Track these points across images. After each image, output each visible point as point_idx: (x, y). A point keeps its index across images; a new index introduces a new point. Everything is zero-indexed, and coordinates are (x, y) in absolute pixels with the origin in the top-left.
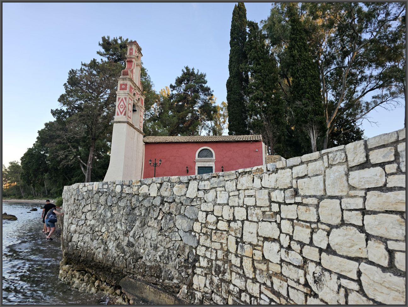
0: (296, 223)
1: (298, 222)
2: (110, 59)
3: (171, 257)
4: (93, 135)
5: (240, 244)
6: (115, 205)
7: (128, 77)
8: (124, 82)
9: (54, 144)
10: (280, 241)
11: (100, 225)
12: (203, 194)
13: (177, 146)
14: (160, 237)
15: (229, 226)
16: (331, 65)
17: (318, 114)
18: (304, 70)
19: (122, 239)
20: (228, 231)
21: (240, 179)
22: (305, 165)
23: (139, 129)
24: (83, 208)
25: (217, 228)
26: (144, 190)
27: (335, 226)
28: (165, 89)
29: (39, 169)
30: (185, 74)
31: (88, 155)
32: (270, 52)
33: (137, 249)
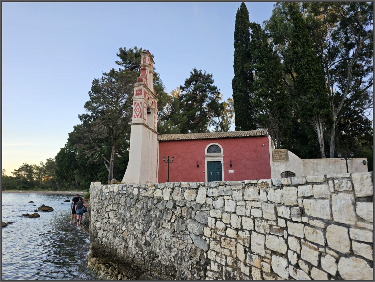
0: (303, 242)
1: (305, 242)
2: (127, 67)
3: (184, 258)
4: (114, 135)
5: (249, 253)
6: (133, 206)
7: (143, 83)
8: (139, 88)
9: (82, 144)
10: (288, 257)
11: (121, 224)
12: (212, 201)
13: (187, 143)
14: (174, 239)
15: (237, 234)
16: (335, 58)
17: (324, 108)
18: (308, 66)
19: (140, 238)
20: (237, 239)
21: (246, 189)
22: (310, 186)
23: (153, 129)
24: (106, 208)
25: (225, 234)
26: (158, 193)
27: (343, 254)
28: (177, 90)
29: (70, 166)
30: (193, 76)
31: (110, 152)
32: (274, 50)
33: (153, 248)
